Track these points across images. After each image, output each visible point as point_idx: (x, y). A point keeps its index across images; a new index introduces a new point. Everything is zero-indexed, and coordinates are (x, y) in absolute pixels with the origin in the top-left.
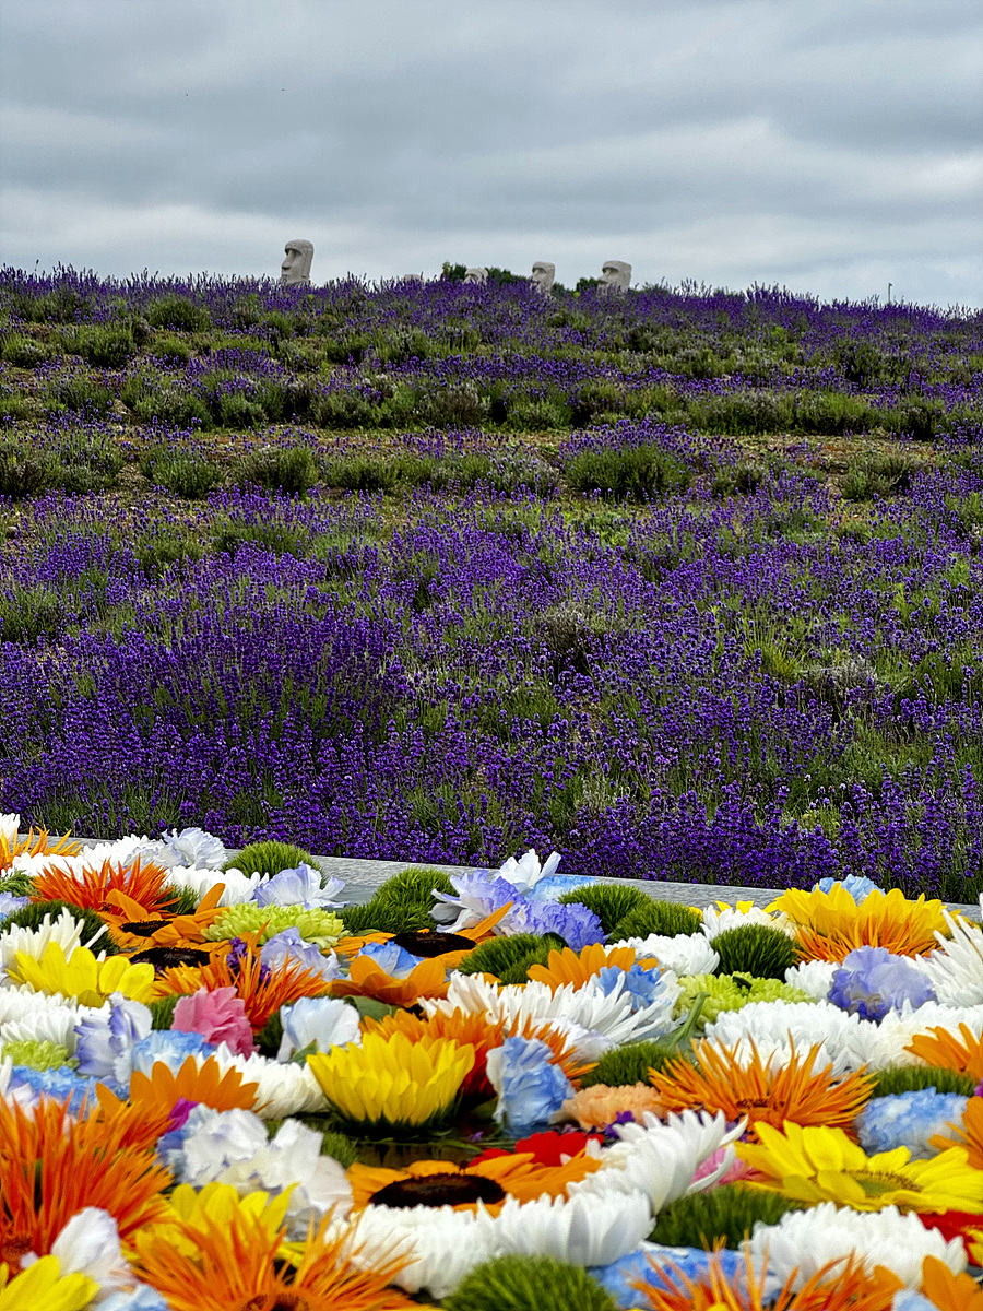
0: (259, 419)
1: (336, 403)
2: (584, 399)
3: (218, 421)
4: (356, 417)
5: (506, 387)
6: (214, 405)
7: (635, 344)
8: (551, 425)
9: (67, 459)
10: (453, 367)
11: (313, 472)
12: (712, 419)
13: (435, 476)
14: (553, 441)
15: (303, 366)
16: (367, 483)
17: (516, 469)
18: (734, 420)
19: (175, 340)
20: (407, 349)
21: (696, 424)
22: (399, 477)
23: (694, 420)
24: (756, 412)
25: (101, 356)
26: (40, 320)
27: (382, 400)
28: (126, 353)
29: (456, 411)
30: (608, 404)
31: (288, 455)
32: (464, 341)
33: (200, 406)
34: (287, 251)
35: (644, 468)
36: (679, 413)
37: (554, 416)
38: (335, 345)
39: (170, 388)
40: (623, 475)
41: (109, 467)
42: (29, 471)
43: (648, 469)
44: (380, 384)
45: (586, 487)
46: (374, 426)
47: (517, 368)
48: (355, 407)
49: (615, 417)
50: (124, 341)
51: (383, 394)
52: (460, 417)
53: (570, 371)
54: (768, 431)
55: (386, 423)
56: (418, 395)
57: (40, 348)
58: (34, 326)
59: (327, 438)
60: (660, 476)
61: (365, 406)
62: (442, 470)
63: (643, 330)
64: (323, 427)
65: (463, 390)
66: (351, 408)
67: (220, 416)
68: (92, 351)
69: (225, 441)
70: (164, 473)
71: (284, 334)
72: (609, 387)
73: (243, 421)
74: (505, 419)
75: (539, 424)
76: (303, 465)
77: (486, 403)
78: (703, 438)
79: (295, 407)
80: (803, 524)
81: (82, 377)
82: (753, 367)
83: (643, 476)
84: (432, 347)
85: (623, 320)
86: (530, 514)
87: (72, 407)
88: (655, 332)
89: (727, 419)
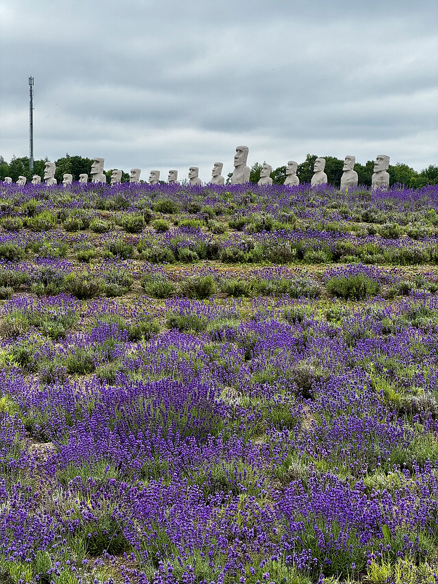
0: (195, 258)
1: (229, 251)
2: (338, 249)
3: (178, 259)
4: (238, 258)
5: (304, 243)
6: (176, 252)
7: (367, 219)
8: (323, 261)
9: (109, 279)
10: (283, 234)
11: (214, 286)
12: (394, 258)
13: (267, 288)
14: (323, 269)
15: (219, 231)
16: (237, 292)
17: (303, 285)
18: (404, 258)
19: (163, 220)
20: (264, 223)
21: (387, 261)
22: (252, 289)
23: (386, 258)
24: (413, 255)
25: (130, 228)
26: (108, 209)
27: (249, 250)
28: (141, 226)
29: (281, 255)
30: (349, 251)
31: (203, 280)
32: (289, 220)
33: (170, 252)
34: (237, 151)
35: (358, 286)
36: (379, 256)
37: (324, 257)
38: (233, 221)
39: (156, 243)
40: (349, 289)
41: (127, 283)
42: (92, 286)
43: (360, 286)
44: (249, 242)
45: (335, 294)
46: (245, 262)
47: (311, 233)
48: (237, 253)
49: (351, 257)
50: (141, 221)
51: (250, 247)
52: (283, 258)
53: (334, 233)
54: (419, 263)
55: (250, 261)
56: (266, 247)
57: (105, 224)
58: (105, 212)
59: (224, 268)
60: (365, 289)
61: (241, 253)
62: (271, 286)
63: (370, 212)
64: (223, 262)
65: (284, 246)
66: (235, 253)
67: (178, 257)
68: (127, 226)
69: (179, 269)
70: (151, 286)
71: (211, 217)
72: (348, 243)
73: (188, 259)
74: (303, 258)
75: (317, 261)
76: (210, 284)
77: (294, 252)
78: (388, 268)
79: (211, 253)
80: (426, 313)
81: (118, 238)
82: (416, 232)
83: (357, 289)
84: (275, 223)
85: (362, 206)
86: (303, 307)
87: (115, 254)
88: (376, 213)
89: (401, 258)
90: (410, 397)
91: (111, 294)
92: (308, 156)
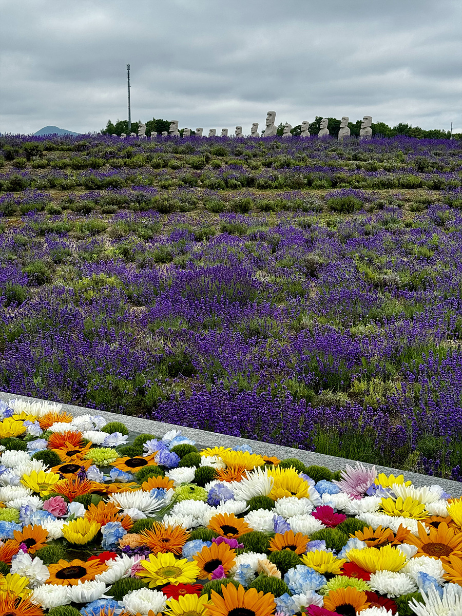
0: (239, 186)
1: (262, 181)
2: (336, 179)
3: (227, 187)
4: (267, 185)
5: (312, 176)
6: (226, 182)
7: (356, 158)
8: (325, 187)
9: (182, 201)
10: (298, 169)
11: (252, 204)
12: (374, 185)
13: (287, 206)
14: (324, 193)
15: (255, 168)
16: (267, 208)
17: (312, 204)
18: (380, 185)
19: (217, 160)
20: (285, 162)
21: (369, 187)
22: (277, 206)
23: (368, 185)
24: (387, 182)
25: (196, 166)
26: (181, 154)
27: (275, 180)
28: (203, 164)
29: (297, 183)
30: (343, 180)
31: (244, 200)
32: (303, 159)
33: (222, 182)
34: (268, 114)
35: (349, 203)
36: (364, 183)
37: (326, 185)
38: (264, 161)
39: (213, 177)
40: (343, 205)
41: (194, 203)
42: (170, 205)
43: (350, 203)
44: (275, 175)
45: (333, 209)
46: (273, 188)
47: (318, 168)
49: (344, 184)
50: (203, 161)
51: (276, 178)
52: (298, 186)
53: (333, 169)
54: (390, 188)
55: (276, 187)
56: (286, 178)
57: (179, 163)
58: (179, 155)
59: (258, 192)
60: (354, 205)
61: (270, 182)
62: (289, 204)
63: (358, 153)
64: (258, 189)
65: (299, 177)
66: (266, 183)
67: (228, 186)
68: (193, 164)
69: (229, 193)
70: (210, 205)
71: (250, 158)
72: (342, 175)
73: (235, 187)
74: (311, 185)
75: (321, 187)
76: (249, 203)
77: (306, 181)
78: (370, 191)
79: (250, 183)
80: (394, 221)
81: (188, 173)
82: (389, 166)
83: (348, 206)
84: (293, 161)
85: (353, 150)
86: (311, 218)
87: (186, 183)
88: (362, 154)
89: (378, 185)
90: (382, 276)
91: (183, 210)
92: (316, 117)
